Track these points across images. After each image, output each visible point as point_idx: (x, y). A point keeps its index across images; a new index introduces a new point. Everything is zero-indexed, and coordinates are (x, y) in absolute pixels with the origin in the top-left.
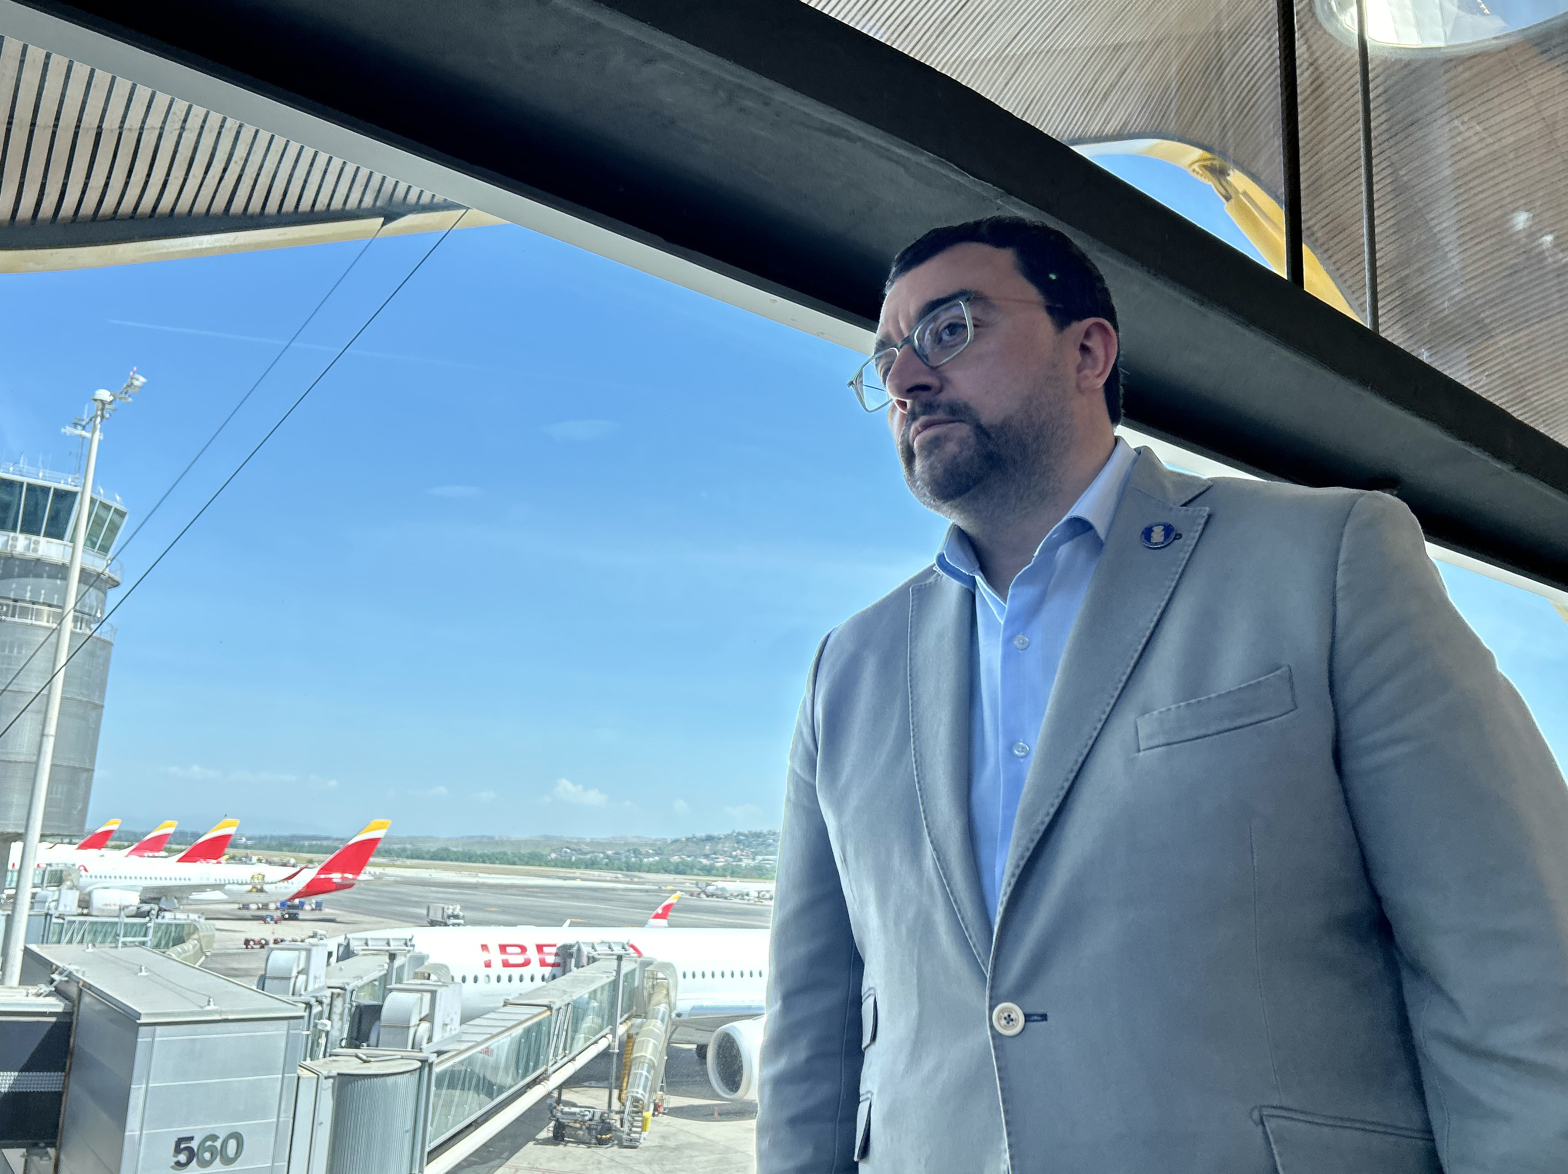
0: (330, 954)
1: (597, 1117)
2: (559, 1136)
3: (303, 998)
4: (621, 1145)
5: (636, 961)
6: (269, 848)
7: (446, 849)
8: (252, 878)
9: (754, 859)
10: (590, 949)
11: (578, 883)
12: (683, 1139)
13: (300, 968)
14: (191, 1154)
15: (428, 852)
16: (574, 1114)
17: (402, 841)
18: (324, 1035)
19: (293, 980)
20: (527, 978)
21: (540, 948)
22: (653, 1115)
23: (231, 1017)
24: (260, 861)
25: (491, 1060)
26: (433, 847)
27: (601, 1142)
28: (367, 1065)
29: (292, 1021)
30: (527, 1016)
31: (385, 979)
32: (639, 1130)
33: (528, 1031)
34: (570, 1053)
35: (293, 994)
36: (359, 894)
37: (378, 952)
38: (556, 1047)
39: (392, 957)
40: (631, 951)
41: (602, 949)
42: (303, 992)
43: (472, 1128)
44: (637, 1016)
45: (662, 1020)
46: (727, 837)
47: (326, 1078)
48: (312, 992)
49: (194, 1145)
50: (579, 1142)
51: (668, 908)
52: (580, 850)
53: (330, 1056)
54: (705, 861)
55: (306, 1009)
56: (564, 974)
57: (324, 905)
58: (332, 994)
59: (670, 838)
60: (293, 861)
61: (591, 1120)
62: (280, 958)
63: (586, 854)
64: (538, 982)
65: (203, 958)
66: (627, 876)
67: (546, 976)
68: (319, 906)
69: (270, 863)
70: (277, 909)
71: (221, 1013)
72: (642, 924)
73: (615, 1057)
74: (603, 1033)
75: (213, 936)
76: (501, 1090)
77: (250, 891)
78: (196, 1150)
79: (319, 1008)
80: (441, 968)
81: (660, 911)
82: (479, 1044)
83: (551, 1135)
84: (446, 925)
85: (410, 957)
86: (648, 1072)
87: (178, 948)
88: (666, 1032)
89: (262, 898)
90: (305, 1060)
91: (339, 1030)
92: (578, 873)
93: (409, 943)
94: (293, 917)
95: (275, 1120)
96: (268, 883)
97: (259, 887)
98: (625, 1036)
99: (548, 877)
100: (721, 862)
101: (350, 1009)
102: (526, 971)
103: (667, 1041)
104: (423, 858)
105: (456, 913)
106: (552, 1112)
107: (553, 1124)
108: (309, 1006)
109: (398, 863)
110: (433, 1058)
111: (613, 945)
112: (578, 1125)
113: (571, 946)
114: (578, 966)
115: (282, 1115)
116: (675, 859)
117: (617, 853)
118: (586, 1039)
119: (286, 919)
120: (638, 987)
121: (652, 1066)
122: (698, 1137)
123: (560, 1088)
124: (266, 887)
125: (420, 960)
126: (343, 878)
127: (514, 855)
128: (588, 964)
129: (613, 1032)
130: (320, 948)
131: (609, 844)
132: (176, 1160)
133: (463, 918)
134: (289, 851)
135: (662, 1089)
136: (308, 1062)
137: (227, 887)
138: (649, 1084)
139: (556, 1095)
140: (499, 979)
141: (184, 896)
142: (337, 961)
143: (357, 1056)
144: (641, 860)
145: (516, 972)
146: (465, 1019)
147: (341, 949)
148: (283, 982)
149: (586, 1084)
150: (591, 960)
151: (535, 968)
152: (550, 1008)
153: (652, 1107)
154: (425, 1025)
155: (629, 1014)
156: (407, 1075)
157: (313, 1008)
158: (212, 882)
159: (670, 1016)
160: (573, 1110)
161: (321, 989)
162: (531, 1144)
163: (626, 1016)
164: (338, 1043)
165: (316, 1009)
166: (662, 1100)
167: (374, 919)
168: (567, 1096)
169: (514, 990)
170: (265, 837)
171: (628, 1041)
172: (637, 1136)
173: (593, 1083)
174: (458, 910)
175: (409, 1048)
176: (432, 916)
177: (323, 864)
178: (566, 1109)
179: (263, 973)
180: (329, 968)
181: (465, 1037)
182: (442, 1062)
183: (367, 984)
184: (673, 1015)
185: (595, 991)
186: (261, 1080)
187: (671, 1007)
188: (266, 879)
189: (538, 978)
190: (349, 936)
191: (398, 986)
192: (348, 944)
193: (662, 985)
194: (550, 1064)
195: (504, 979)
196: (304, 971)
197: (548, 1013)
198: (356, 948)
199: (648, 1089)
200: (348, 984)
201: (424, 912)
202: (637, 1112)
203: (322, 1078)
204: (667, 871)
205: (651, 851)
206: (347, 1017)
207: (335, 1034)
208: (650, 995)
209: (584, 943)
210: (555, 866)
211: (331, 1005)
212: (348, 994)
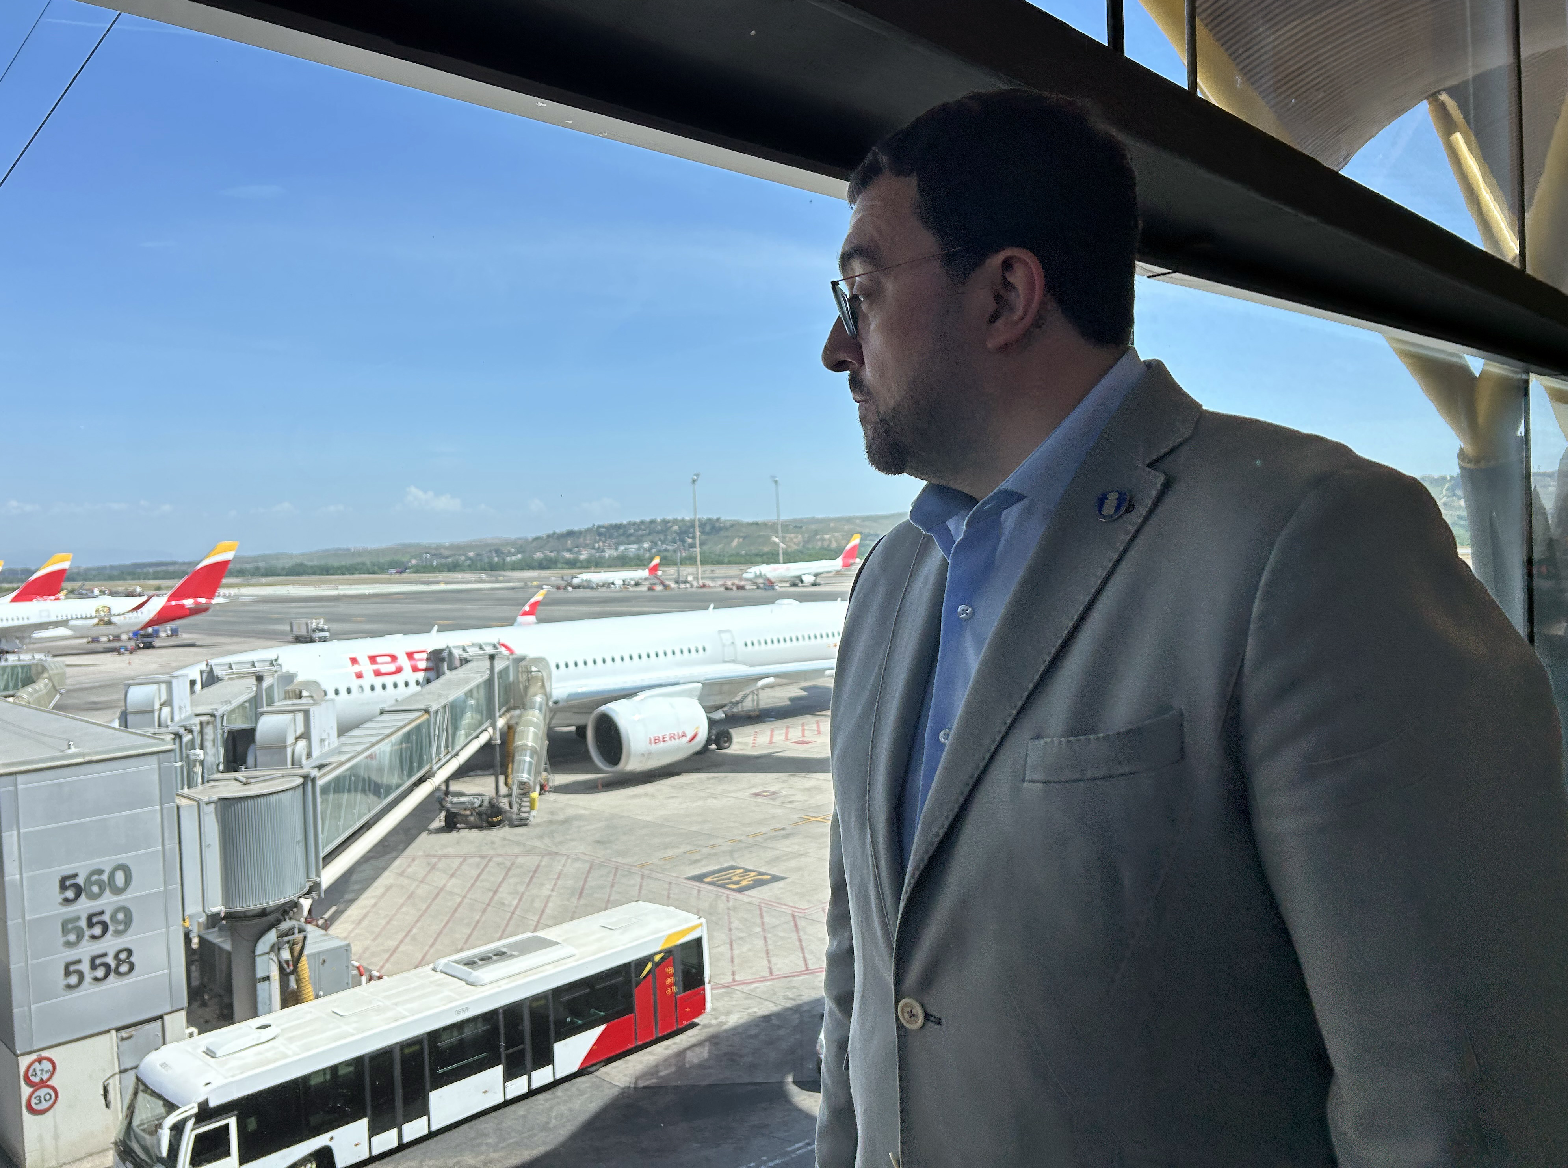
0: (193, 683)
1: (486, 803)
2: (452, 824)
3: (170, 729)
4: (513, 826)
5: (508, 659)
6: (111, 578)
7: (301, 565)
8: (97, 611)
9: (617, 549)
10: (460, 652)
11: (442, 587)
12: (570, 812)
13: (162, 700)
14: (79, 890)
15: (283, 569)
16: (463, 803)
17: (254, 559)
18: (198, 764)
19: (156, 714)
20: (401, 685)
21: (410, 655)
22: (540, 794)
23: (95, 758)
24: (103, 593)
25: (374, 763)
26: (288, 564)
27: (492, 825)
28: (247, 787)
29: (161, 755)
30: (405, 722)
31: (255, 701)
32: (527, 809)
33: (407, 737)
34: (453, 749)
35: (159, 726)
36: (215, 616)
37: (243, 676)
38: (438, 746)
39: (260, 679)
40: (503, 649)
41: (473, 651)
42: (169, 723)
43: (365, 829)
44: (515, 708)
45: (540, 710)
46: (588, 531)
47: (208, 803)
48: (179, 722)
49: (80, 881)
50: (471, 826)
51: (535, 605)
52: (441, 554)
53: (208, 781)
54: (568, 555)
55: (174, 739)
56: (438, 677)
57: (179, 630)
58: (201, 723)
59: (530, 536)
60: (139, 589)
61: (480, 806)
62: (137, 695)
63: (447, 557)
64: (413, 688)
65: (58, 696)
66: (492, 576)
67: (421, 680)
68: (175, 632)
69: (113, 594)
70: (130, 639)
71: (83, 755)
72: (510, 622)
73: (498, 749)
74: (484, 727)
75: (64, 674)
76: (389, 790)
77: (98, 624)
78: (82, 885)
79: (190, 737)
80: (312, 684)
81: (527, 608)
82: (359, 754)
83: (443, 824)
84: (312, 641)
85: (278, 677)
86: (532, 757)
87: (29, 689)
88: (545, 719)
89: (111, 629)
90: (182, 789)
91: (214, 755)
92: (441, 576)
93: (274, 663)
94: (149, 646)
95: (160, 848)
96: (115, 615)
97: (106, 619)
98: (506, 728)
99: (411, 583)
100: (584, 555)
101: (223, 735)
102: (400, 679)
103: (546, 727)
104: (279, 575)
105: (320, 626)
106: (441, 803)
107: (443, 814)
108: (178, 736)
109: (253, 581)
110: (315, 773)
111: (484, 646)
112: (468, 812)
113: (442, 651)
114: (451, 668)
115: (167, 842)
116: (538, 555)
117: (478, 555)
118: (467, 736)
119: (140, 648)
120: (513, 682)
121: (534, 752)
122: (585, 809)
123: (447, 782)
124: (114, 619)
125: (289, 678)
126: (196, 603)
127: (374, 565)
128: (461, 665)
129: (493, 725)
130: (181, 679)
131: (470, 547)
132: (63, 896)
133: (329, 630)
134: (132, 580)
135: (546, 770)
136: (186, 790)
137: (71, 623)
138: (533, 768)
139: (443, 787)
140: (372, 688)
141: (26, 635)
142: (202, 688)
143: (236, 780)
144: (504, 560)
145: (389, 680)
146: (343, 730)
147: (205, 676)
148: (147, 716)
149: (472, 773)
150: (463, 662)
151: (408, 674)
152: (427, 711)
153: (538, 788)
154: (302, 744)
155: (508, 706)
156: (291, 792)
157: (183, 736)
158: (53, 619)
159: (547, 704)
160: (462, 799)
161: (188, 718)
162: (424, 835)
163: (504, 709)
164: (215, 767)
165: (187, 738)
166: (547, 780)
167: (235, 639)
168: (454, 787)
169: (389, 697)
170: (104, 568)
171: (509, 733)
172: (525, 815)
173: (479, 772)
174: (322, 624)
175: (289, 766)
176: (296, 632)
177: (174, 589)
178: (455, 800)
179: (124, 708)
180: (194, 696)
181: (344, 749)
182: (324, 775)
183: (238, 707)
184: (551, 704)
185: (471, 691)
186: (138, 813)
187: (548, 697)
188: (113, 613)
189: (412, 683)
190: (211, 662)
191: (269, 709)
192: (211, 670)
193: (536, 678)
194: (434, 762)
195: (378, 687)
196: (168, 703)
197: (426, 716)
198: (219, 673)
199: (533, 772)
200: (217, 710)
201: (288, 628)
202: (524, 794)
203: (203, 806)
204: (530, 567)
205: (513, 550)
206: (220, 742)
207: (210, 759)
208: (526, 688)
209: (454, 647)
210: (417, 571)
211: (201, 732)
212: (219, 720)
